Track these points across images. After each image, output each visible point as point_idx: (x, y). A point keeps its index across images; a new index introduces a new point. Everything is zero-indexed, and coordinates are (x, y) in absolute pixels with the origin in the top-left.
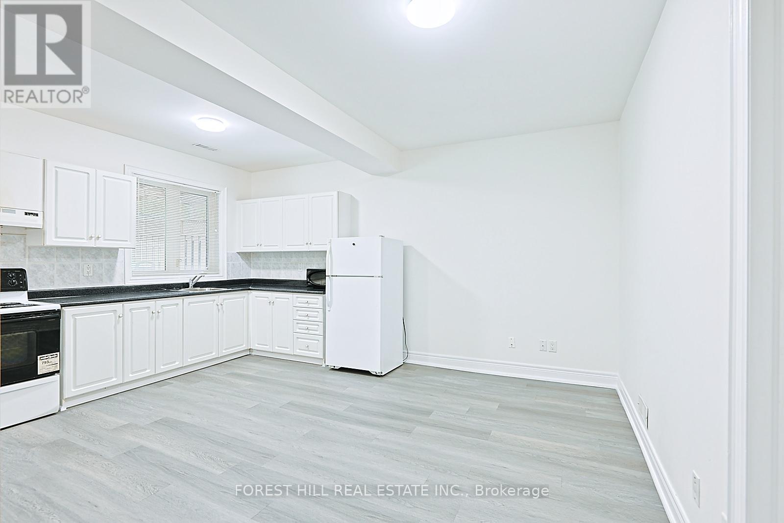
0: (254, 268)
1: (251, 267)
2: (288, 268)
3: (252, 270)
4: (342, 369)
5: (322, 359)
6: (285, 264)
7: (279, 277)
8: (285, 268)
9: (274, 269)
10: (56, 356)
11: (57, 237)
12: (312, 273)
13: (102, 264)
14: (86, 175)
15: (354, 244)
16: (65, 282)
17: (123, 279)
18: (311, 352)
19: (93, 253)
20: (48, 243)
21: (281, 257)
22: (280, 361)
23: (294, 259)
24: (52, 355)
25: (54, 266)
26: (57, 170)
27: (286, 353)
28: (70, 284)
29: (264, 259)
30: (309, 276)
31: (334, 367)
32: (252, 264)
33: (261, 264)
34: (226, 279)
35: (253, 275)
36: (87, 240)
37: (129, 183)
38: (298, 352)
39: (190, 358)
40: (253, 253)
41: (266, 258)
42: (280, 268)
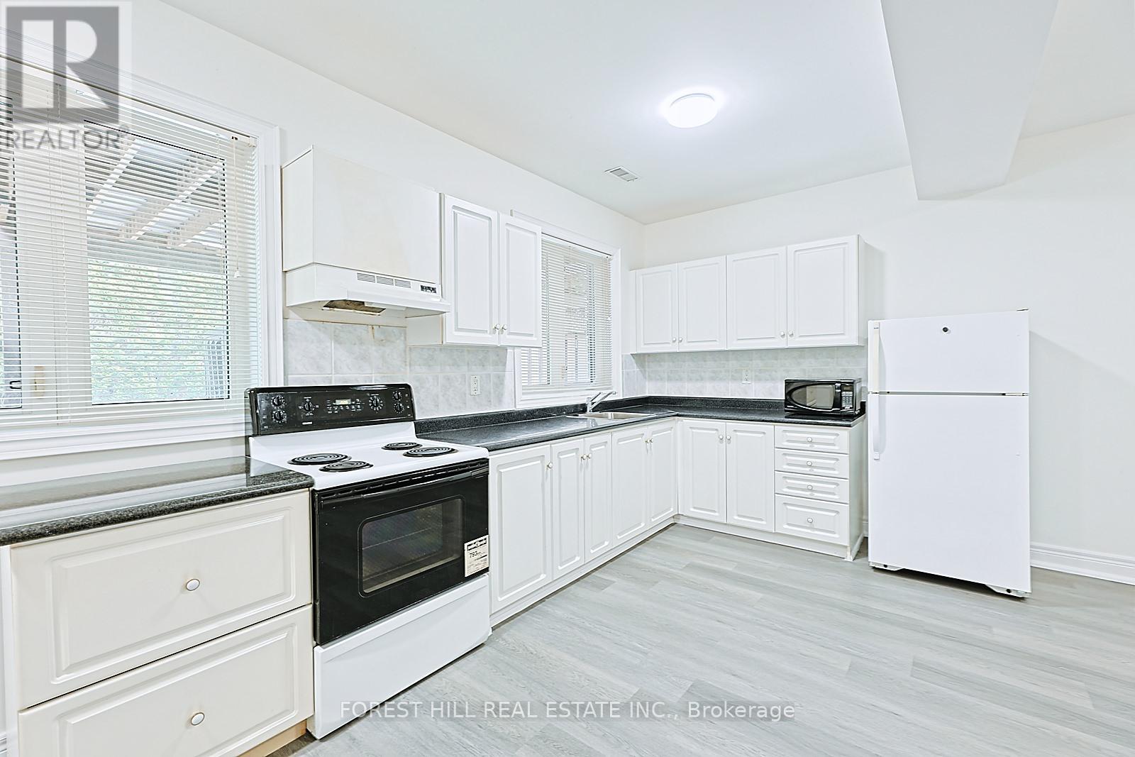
0: (650, 379)
1: (645, 378)
2: (721, 379)
3: (647, 383)
4: (904, 573)
5: (846, 547)
6: (714, 372)
7: (701, 393)
8: (713, 379)
9: (690, 380)
10: (484, 542)
11: (458, 330)
12: (793, 387)
13: (489, 375)
14: (488, 221)
15: (945, 330)
16: (450, 405)
17: (512, 400)
18: (816, 532)
19: (480, 357)
20: (449, 339)
21: (705, 361)
22: (741, 540)
23: (733, 364)
24: (480, 541)
25: (438, 379)
26: (456, 211)
27: (761, 528)
28: (456, 408)
29: (671, 364)
30: (789, 394)
31: (886, 566)
32: (647, 373)
33: (664, 372)
34: (621, 398)
35: (650, 390)
36: (490, 334)
37: (533, 236)
38: (785, 528)
39: (620, 535)
40: (649, 355)
41: (673, 362)
42: (702, 379)
